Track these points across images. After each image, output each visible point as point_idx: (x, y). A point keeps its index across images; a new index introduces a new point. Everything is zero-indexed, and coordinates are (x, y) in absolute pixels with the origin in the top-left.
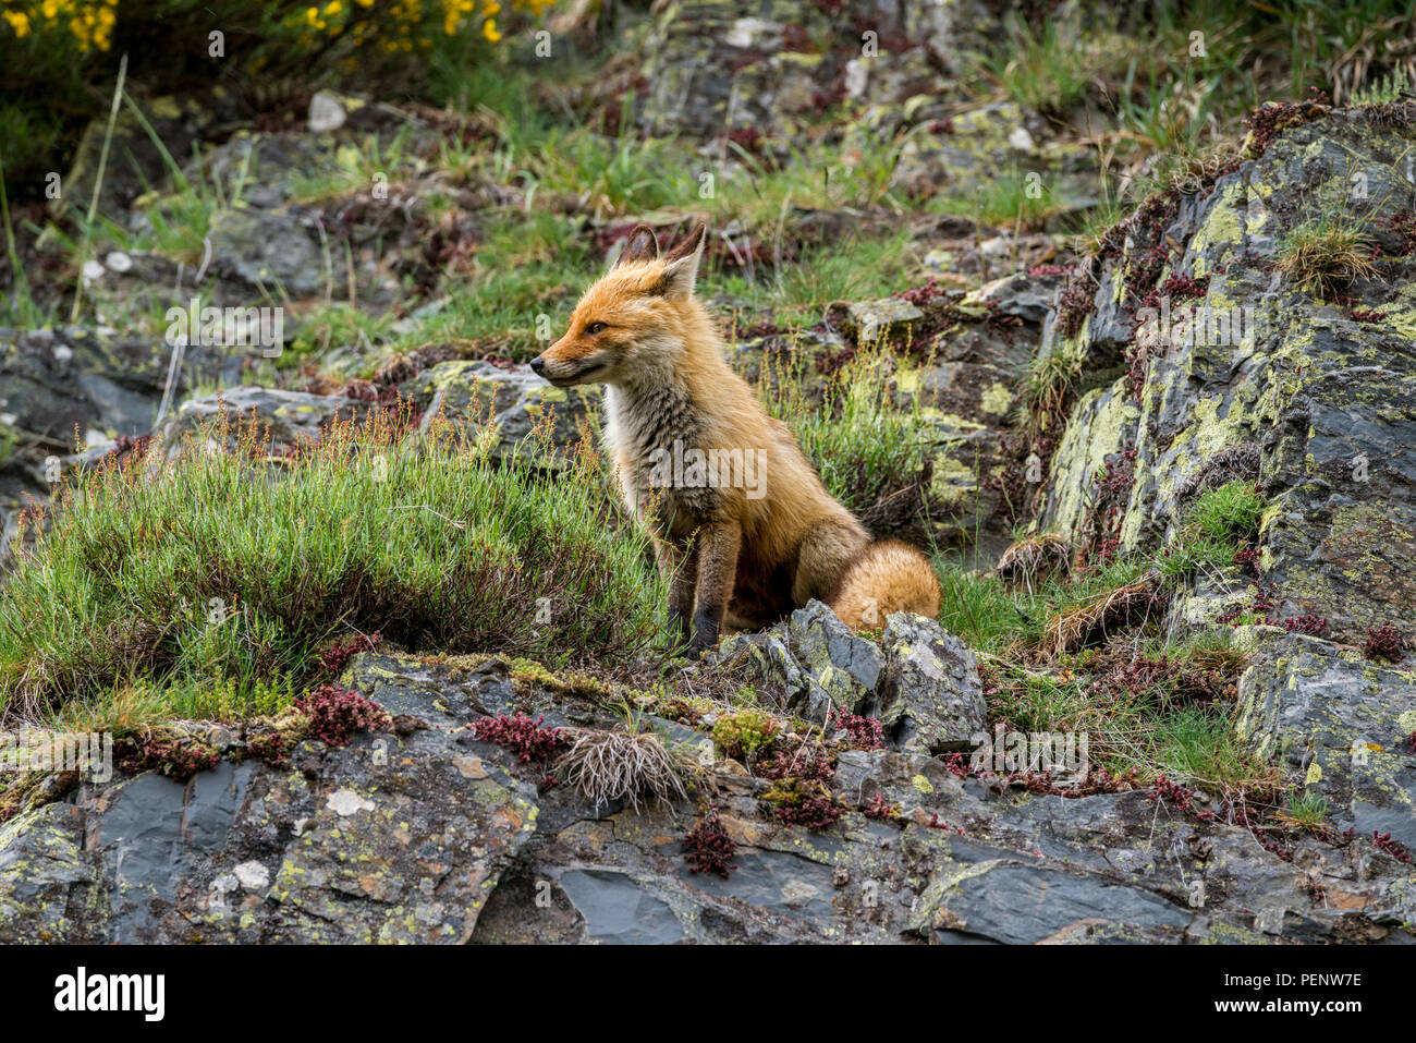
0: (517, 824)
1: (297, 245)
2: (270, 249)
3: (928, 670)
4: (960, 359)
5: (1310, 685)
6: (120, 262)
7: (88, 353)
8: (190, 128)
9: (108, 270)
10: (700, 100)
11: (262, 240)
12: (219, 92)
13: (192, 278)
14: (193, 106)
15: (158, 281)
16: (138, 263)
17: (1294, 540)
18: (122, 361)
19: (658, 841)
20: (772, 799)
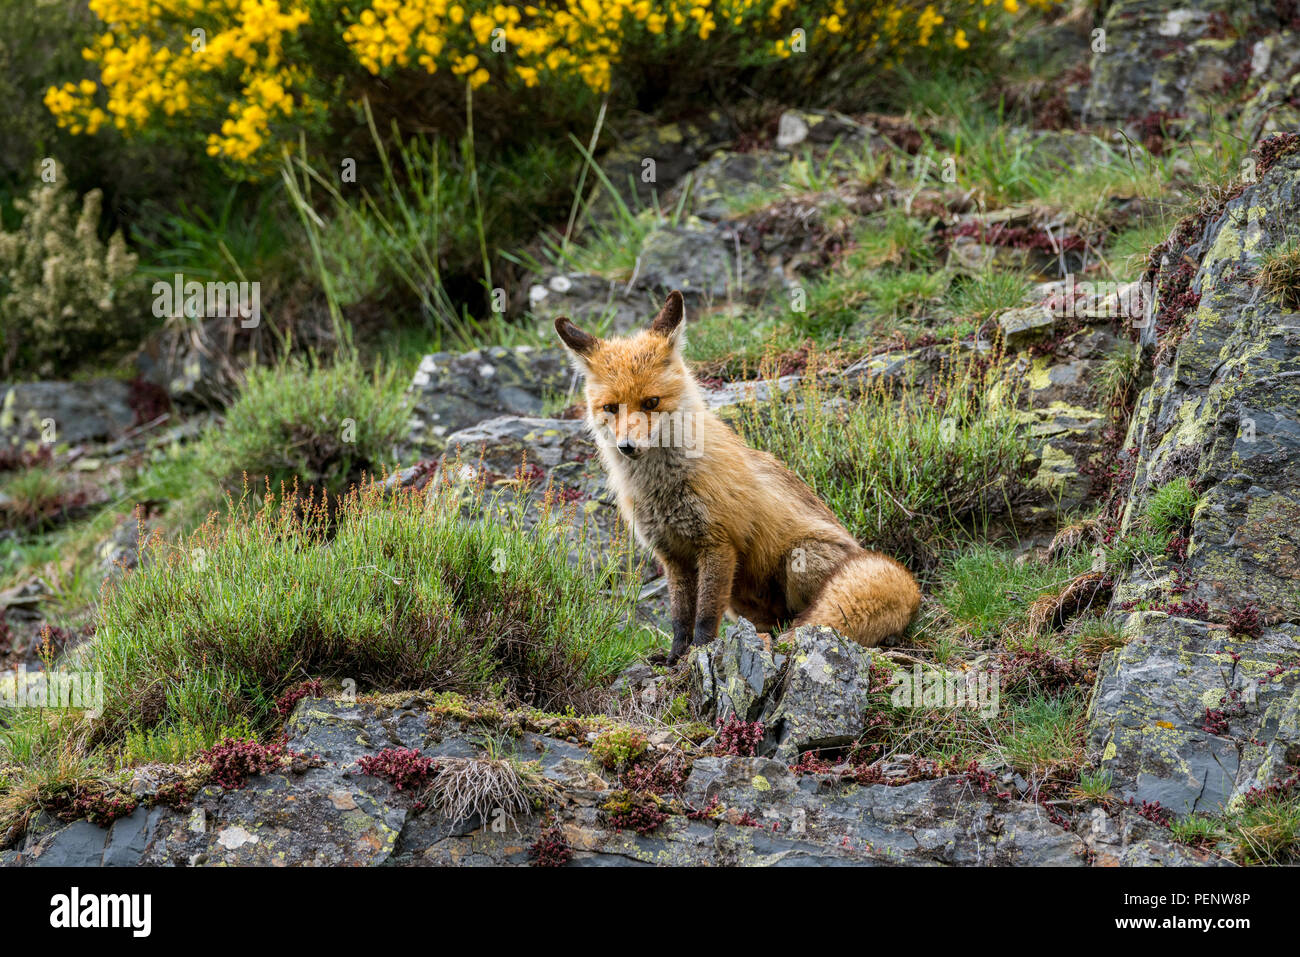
0: (377, 847)
1: (717, 256)
2: (693, 262)
3: (815, 676)
4: (1087, 357)
5: (1133, 671)
6: (561, 284)
7: (508, 370)
8: (689, 150)
9: (552, 291)
10: (1126, 88)
11: (686, 255)
12: (715, 116)
13: (622, 292)
14: (693, 130)
15: (593, 297)
16: (577, 284)
17: (1214, 529)
18: (535, 374)
19: (509, 852)
20: (608, 809)
